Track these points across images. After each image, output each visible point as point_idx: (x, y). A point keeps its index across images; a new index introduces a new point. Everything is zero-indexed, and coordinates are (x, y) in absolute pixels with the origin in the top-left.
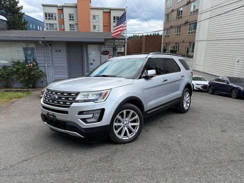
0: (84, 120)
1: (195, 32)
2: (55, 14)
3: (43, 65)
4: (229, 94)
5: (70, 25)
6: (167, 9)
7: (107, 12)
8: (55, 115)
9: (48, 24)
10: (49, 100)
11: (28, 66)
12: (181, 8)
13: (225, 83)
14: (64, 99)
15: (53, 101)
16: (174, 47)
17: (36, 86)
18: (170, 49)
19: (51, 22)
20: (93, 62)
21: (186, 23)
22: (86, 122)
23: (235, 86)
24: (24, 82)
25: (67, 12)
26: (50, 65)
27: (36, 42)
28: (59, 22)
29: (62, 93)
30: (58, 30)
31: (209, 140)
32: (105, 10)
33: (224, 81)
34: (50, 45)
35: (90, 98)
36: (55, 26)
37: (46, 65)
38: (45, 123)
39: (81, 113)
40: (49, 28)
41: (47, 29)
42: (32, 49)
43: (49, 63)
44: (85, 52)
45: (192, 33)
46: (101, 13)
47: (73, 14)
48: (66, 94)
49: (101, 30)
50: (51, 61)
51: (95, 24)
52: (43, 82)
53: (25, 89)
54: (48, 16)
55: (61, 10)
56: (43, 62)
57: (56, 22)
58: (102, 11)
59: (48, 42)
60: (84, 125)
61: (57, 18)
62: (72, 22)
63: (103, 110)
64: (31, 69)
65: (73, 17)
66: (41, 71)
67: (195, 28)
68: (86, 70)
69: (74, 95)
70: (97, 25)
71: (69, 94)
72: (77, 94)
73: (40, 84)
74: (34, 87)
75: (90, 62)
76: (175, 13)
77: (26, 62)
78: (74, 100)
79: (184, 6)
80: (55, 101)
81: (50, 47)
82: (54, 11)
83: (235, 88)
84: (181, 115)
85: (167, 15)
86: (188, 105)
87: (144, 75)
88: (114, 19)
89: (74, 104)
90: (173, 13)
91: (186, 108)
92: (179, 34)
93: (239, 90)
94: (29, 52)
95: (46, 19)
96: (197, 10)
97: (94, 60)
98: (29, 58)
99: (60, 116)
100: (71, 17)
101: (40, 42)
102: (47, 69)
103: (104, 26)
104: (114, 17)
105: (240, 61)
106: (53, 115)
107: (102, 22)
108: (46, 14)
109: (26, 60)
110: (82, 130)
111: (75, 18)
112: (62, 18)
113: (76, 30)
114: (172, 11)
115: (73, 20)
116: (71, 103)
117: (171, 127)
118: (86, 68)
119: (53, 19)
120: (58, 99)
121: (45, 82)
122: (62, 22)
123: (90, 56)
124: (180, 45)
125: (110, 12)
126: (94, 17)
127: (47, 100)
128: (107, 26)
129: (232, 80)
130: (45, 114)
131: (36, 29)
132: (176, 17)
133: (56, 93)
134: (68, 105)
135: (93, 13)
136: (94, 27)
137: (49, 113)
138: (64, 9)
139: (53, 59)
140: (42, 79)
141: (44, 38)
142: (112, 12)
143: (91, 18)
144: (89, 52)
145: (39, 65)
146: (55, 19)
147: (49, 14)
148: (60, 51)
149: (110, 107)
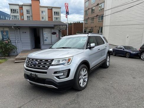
0: (58, 77)
1: (103, 21)
2: (17, 10)
3: (15, 41)
4: (125, 55)
5: (28, 16)
6: (85, 8)
7: (50, 9)
8: (36, 75)
9: (13, 16)
10: (31, 65)
11: (5, 43)
12: (93, 7)
13: (122, 50)
14: (43, 64)
15: (35, 66)
16: (90, 30)
17: (10, 55)
18: (88, 31)
19: (15, 14)
20: (46, 39)
21: (97, 16)
22: (59, 79)
23: (128, 51)
24: (2, 53)
25: (25, 9)
26: (19, 41)
27: (10, 27)
28: (20, 14)
29: (41, 60)
30: (20, 19)
31: (129, 84)
32: (49, 8)
33: (121, 48)
34: (19, 29)
35: (61, 62)
36: (18, 17)
37: (16, 41)
38: (28, 80)
39: (55, 73)
40: (14, 18)
41: (13, 19)
42: (7, 32)
43: (18, 40)
44: (41, 33)
45: (100, 21)
46: (46, 9)
47: (29, 10)
48: (44, 61)
49: (47, 20)
50: (19, 39)
51: (43, 16)
52: (14, 52)
53: (3, 58)
54: (13, 11)
55: (21, 7)
56: (15, 40)
57: (18, 14)
58: (47, 8)
59: (18, 27)
60: (58, 80)
61: (19, 12)
62: (28, 15)
63: (69, 70)
64: (7, 44)
65: (29, 12)
66: (13, 46)
67: (102, 19)
68: (42, 44)
69: (50, 61)
70: (45, 17)
71: (47, 60)
72: (52, 60)
73: (12, 54)
74: (9, 56)
75: (45, 39)
76: (90, 10)
77: (3, 40)
78: (50, 64)
79: (96, 6)
80: (36, 65)
81: (18, 30)
82: (17, 8)
83: (128, 52)
84: (106, 70)
85: (86, 11)
86: (109, 63)
87: (89, 47)
88: (55, 13)
89: (51, 67)
90: (89, 10)
91: (108, 65)
92: (93, 22)
93: (130, 53)
94: (5, 34)
95: (12, 12)
96: (103, 9)
97: (47, 38)
98: (5, 37)
99: (40, 75)
100: (28, 12)
101: (13, 27)
102: (17, 44)
103: (48, 17)
104: (55, 12)
105: (129, 37)
106: (35, 75)
107: (47, 15)
108: (11, 10)
109: (3, 39)
110: (57, 84)
111: (30, 12)
112: (22, 12)
113: (31, 20)
114: (89, 9)
115: (29, 13)
116: (49, 67)
117: (103, 77)
118: (42, 43)
119: (16, 13)
120: (38, 64)
121: (16, 52)
122: (22, 14)
123: (44, 35)
124: (94, 28)
125: (52, 9)
126: (42, 12)
127: (30, 65)
128: (50, 17)
129: (126, 47)
130: (29, 74)
131: (5, 19)
132: (91, 12)
133: (37, 60)
134: (46, 67)
135: (42, 9)
136: (43, 18)
137: (32, 74)
138: (23, 7)
139: (21, 38)
140: (14, 51)
141: (15, 24)
142: (53, 9)
143: (41, 12)
144: (44, 33)
145: (12, 42)
146: (18, 13)
147: (14, 10)
148: (25, 33)
149: (73, 68)
